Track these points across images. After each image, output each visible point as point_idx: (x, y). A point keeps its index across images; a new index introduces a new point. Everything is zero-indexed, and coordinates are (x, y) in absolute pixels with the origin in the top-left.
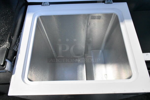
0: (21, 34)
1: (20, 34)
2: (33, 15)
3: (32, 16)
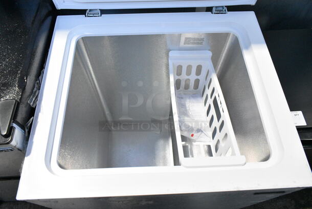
1: (42, 73)
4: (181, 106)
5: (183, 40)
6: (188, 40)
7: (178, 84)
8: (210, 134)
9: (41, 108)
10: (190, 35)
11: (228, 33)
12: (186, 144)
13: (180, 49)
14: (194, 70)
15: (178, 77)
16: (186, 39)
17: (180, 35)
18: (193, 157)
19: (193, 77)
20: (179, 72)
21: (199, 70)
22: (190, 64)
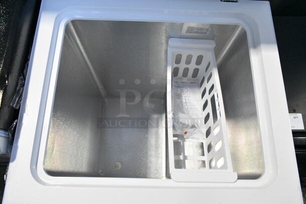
0: (28, 66)
1: (26, 66)
2: (55, 18)
3: (54, 20)
4: (177, 97)
5: (185, 28)
6: (190, 30)
7: (175, 73)
8: (204, 131)
9: (26, 108)
10: (193, 25)
11: (236, 26)
12: (178, 140)
13: (182, 37)
14: (194, 60)
15: (176, 66)
16: (189, 28)
17: (182, 24)
18: (185, 168)
19: (192, 66)
20: (178, 61)
21: (200, 60)
22: (191, 54)
